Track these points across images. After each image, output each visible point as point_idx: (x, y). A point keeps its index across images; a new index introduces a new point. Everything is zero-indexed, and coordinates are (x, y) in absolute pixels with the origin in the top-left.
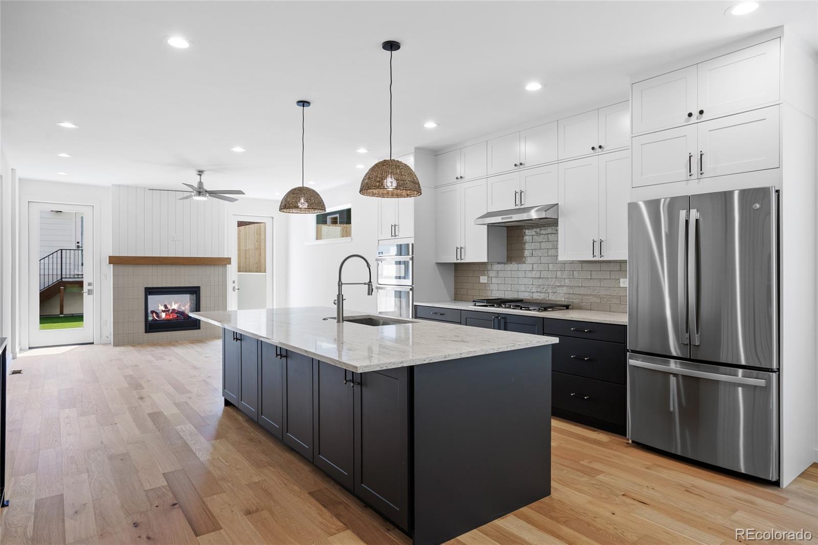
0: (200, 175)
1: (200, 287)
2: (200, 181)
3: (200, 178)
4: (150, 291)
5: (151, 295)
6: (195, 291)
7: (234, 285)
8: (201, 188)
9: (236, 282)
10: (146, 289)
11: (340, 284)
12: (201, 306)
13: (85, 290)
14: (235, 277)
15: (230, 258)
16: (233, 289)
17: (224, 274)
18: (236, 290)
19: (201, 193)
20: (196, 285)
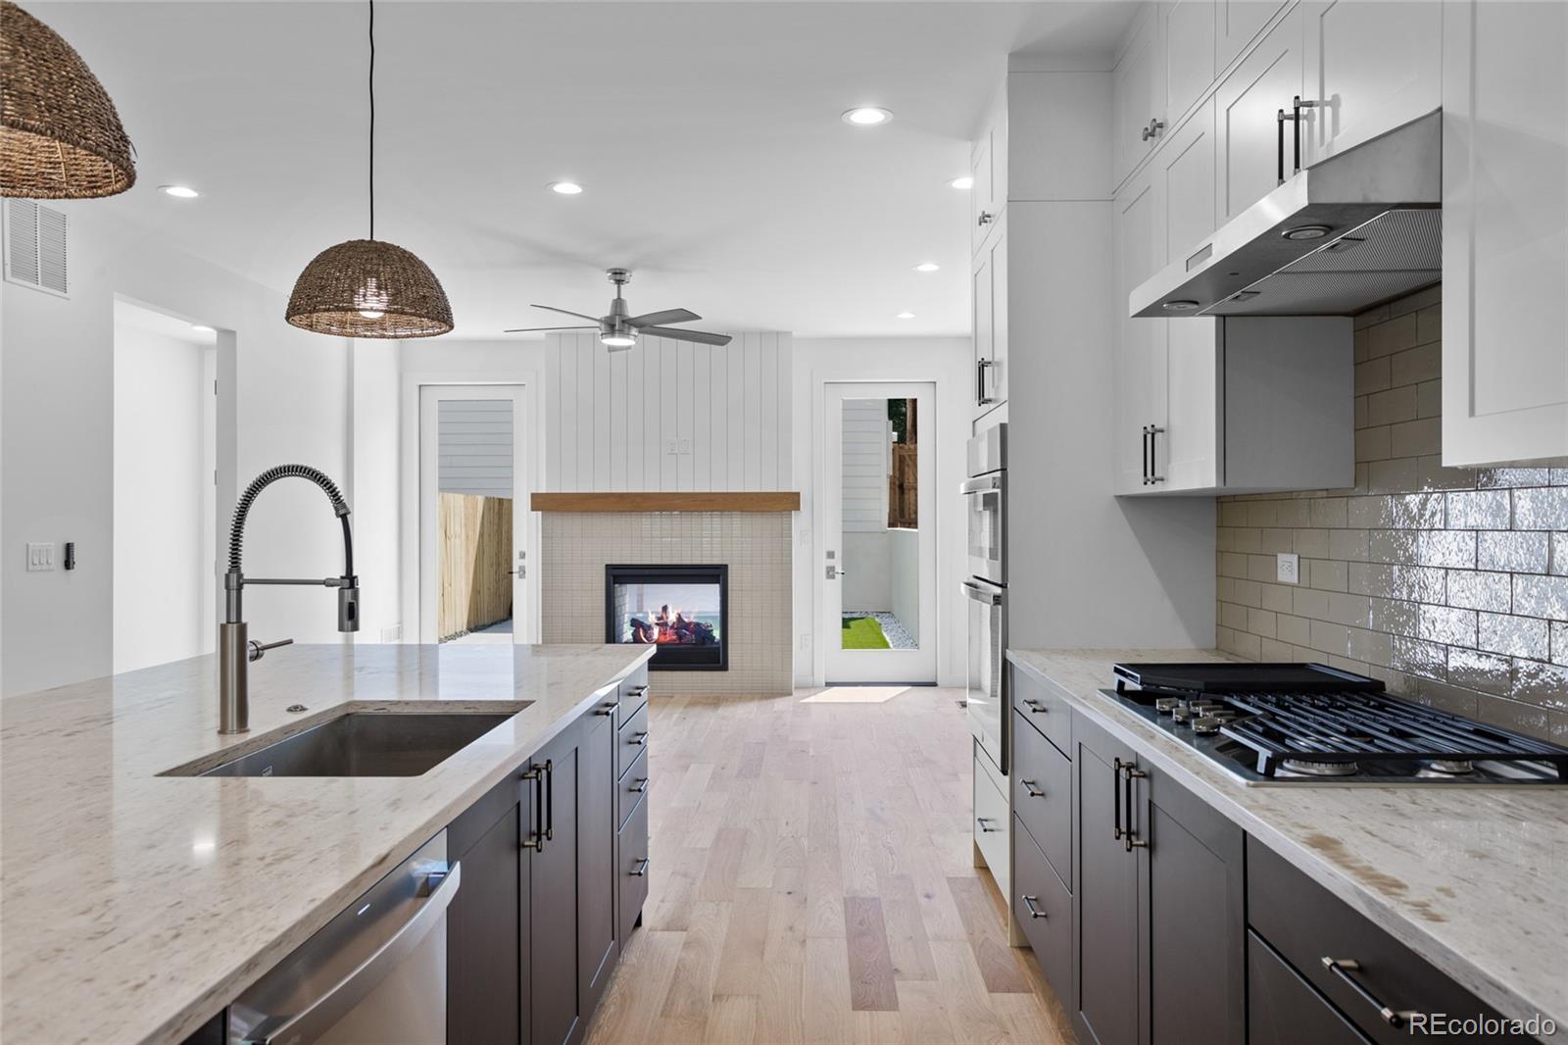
0: (619, 282)
1: (726, 566)
2: (619, 298)
3: (622, 292)
4: (620, 575)
5: (622, 583)
6: (719, 576)
7: (831, 562)
8: (617, 317)
9: (836, 556)
10: (609, 567)
11: (234, 584)
12: (729, 615)
13: (515, 569)
14: (835, 543)
15: (798, 494)
16: (828, 573)
17: (786, 535)
18: (836, 575)
19: (617, 328)
20: (716, 561)
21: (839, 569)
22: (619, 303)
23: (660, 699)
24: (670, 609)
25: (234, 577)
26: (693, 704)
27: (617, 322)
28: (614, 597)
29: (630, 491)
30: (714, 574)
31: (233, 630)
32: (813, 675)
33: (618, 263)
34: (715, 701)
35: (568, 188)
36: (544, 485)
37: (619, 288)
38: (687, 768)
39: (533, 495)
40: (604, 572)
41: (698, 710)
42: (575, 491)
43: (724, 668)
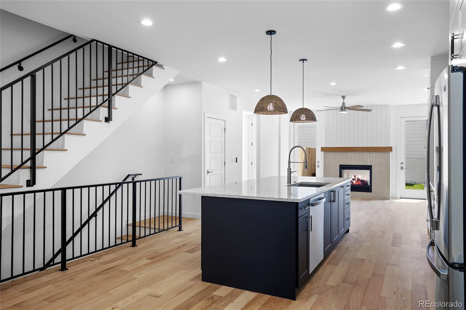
0: (344, 99)
1: (371, 166)
2: (344, 102)
3: (344, 101)
4: (343, 167)
5: (344, 169)
6: (369, 168)
7: (402, 165)
8: (343, 107)
9: (404, 163)
10: (340, 165)
11: (289, 163)
12: (372, 178)
13: (316, 165)
14: (403, 160)
15: (392, 147)
16: (401, 168)
17: (389, 158)
18: (404, 169)
19: (343, 109)
20: (369, 164)
21: (404, 167)
22: (344, 103)
23: (353, 198)
24: (356, 176)
25: (289, 161)
26: (362, 200)
27: (343, 108)
28: (342, 173)
29: (346, 147)
30: (368, 168)
31: (289, 169)
32: (396, 195)
33: (343, 95)
34: (368, 199)
35: (333, 84)
36: (324, 145)
37: (344, 100)
38: (360, 211)
39: (321, 147)
40: (339, 166)
41: (363, 201)
42: (332, 147)
43: (371, 191)
